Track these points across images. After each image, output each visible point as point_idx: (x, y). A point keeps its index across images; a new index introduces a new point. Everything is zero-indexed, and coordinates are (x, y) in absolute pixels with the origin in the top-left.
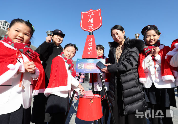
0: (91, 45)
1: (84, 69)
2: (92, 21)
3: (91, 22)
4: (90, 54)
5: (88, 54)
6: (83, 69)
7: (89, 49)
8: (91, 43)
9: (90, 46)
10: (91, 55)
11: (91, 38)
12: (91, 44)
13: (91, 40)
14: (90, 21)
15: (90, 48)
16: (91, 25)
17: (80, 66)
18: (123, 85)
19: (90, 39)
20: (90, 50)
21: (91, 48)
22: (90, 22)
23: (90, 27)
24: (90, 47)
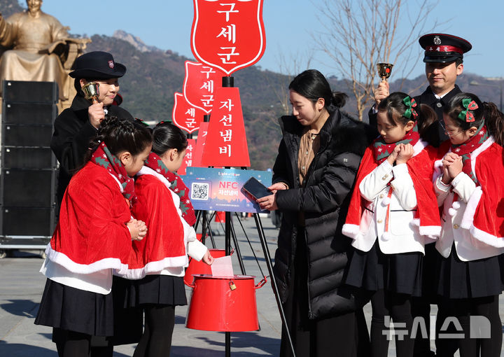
0: (228, 123)
1: (210, 199)
2: (230, 33)
3: (230, 39)
4: (226, 152)
5: (221, 152)
6: (206, 198)
7: (222, 135)
8: (230, 116)
9: (228, 128)
10: (230, 155)
11: (230, 101)
12: (230, 121)
13: (228, 104)
14: (223, 32)
15: (225, 133)
16: (229, 51)
17: (197, 190)
18: (309, 249)
19: (226, 103)
20: (225, 140)
21: (231, 134)
22: (225, 36)
23: (225, 57)
24: (227, 131)
